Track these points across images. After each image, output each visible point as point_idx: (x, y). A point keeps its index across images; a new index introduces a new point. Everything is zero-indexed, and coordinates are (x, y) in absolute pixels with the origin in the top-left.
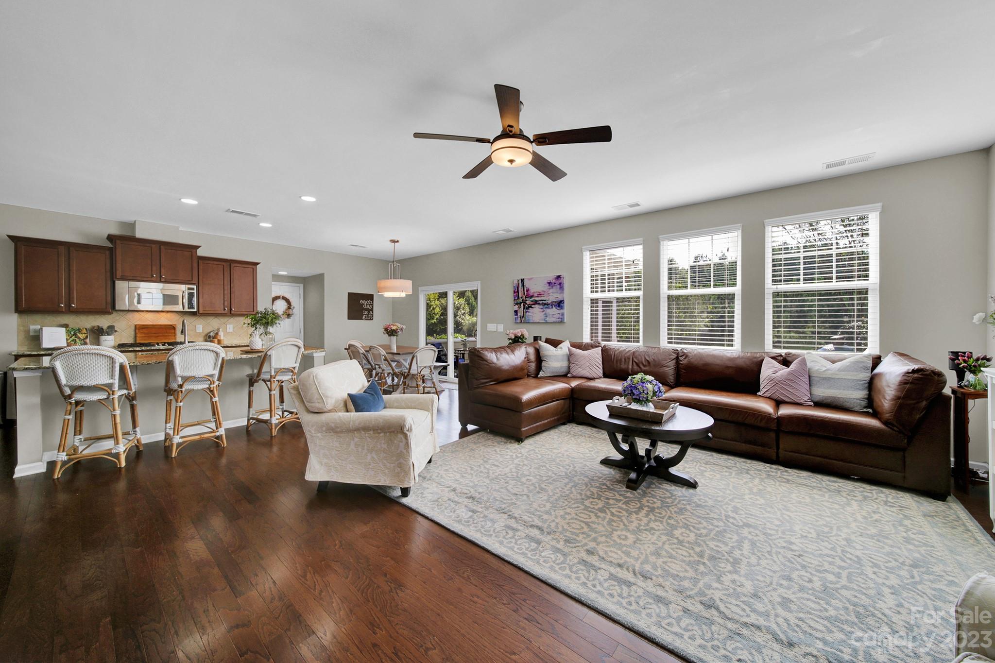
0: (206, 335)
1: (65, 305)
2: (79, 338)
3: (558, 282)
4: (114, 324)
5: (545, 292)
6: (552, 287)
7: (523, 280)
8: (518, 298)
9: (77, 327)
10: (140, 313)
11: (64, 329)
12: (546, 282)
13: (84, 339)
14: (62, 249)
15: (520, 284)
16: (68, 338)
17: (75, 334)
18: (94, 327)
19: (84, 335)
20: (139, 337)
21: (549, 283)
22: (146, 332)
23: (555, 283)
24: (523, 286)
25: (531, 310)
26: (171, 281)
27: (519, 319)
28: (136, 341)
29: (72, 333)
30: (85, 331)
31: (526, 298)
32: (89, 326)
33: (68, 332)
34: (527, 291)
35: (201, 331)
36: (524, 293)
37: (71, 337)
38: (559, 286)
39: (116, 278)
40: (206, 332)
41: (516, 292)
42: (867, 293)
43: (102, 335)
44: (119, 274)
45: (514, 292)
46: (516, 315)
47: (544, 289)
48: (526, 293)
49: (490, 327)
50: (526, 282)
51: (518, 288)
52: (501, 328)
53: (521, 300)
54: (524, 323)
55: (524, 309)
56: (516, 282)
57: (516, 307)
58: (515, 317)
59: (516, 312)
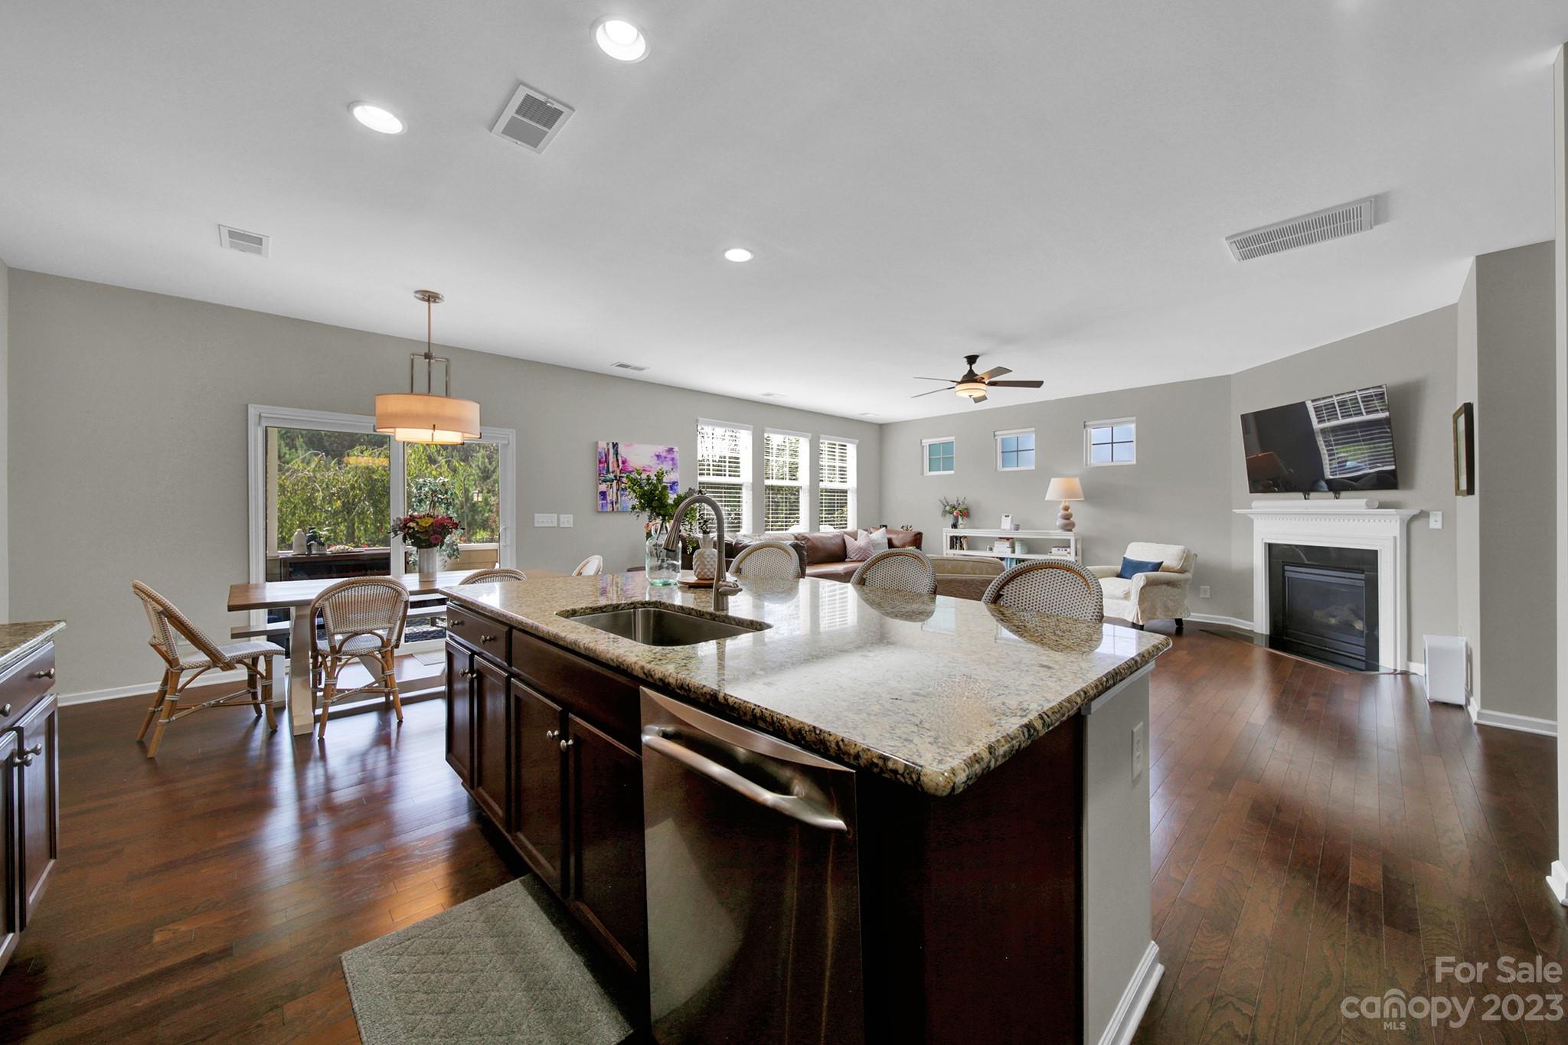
3: (670, 456)
5: (651, 467)
6: (662, 462)
7: (615, 445)
8: (608, 472)
12: (653, 455)
15: (612, 451)
21: (658, 456)
23: (666, 458)
24: (616, 454)
27: (610, 506)
31: (620, 473)
34: (624, 462)
36: (618, 466)
38: (671, 462)
41: (603, 461)
42: (846, 492)
45: (600, 462)
46: (603, 499)
47: (651, 464)
48: (621, 465)
49: (543, 520)
50: (621, 449)
51: (606, 455)
52: (567, 520)
53: (611, 476)
54: (618, 511)
55: (618, 490)
56: (602, 445)
57: (603, 487)
58: (601, 502)
59: (603, 494)
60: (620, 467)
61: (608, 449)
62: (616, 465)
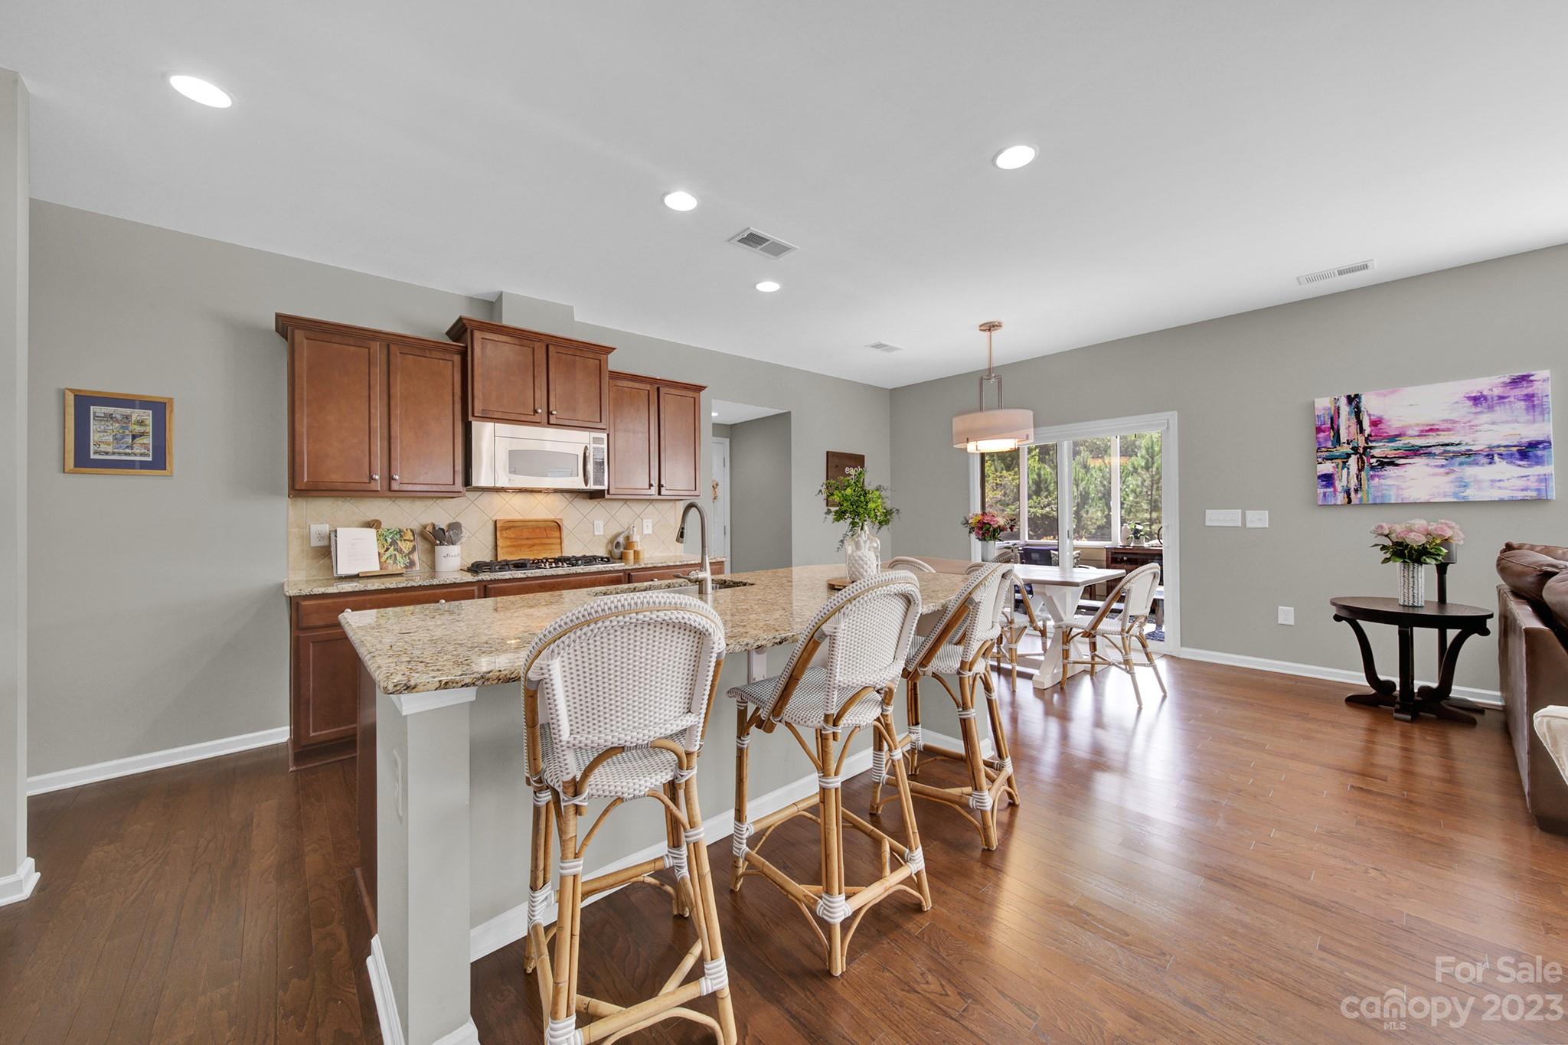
0: (611, 541)
1: (380, 478)
2: (400, 551)
3: (1517, 396)
4: (458, 520)
5: (1455, 422)
6: (1490, 407)
7: (1353, 400)
8: (1337, 443)
9: (395, 527)
10: (503, 495)
11: (372, 532)
12: (1460, 399)
13: (410, 553)
14: (376, 347)
15: (1345, 409)
16: (382, 551)
17: (394, 543)
18: (425, 527)
19: (409, 545)
20: (502, 547)
21: (1478, 399)
22: (513, 536)
23: (1502, 398)
24: (1358, 413)
25: (1390, 471)
26: (567, 422)
27: (1341, 496)
28: (496, 556)
29: (389, 540)
30: (409, 536)
31: (1368, 441)
32: (416, 526)
33: (381, 537)
34: (1376, 423)
35: (602, 533)
36: (1362, 431)
37: (387, 549)
38: (1521, 403)
39: (473, 415)
40: (610, 535)
41: (1327, 428)
43: (441, 544)
44: (478, 407)
45: (1319, 430)
46: (1326, 486)
47: (1454, 416)
48: (1368, 430)
49: (1216, 517)
50: (1371, 405)
51: (1332, 419)
52: (1258, 519)
53: (1347, 449)
54: (1361, 504)
55: (1360, 470)
56: (1323, 404)
57: (1327, 468)
58: (1322, 490)
59: (1328, 479)
60: (1367, 432)
61: (1338, 409)
62: (1354, 428)
